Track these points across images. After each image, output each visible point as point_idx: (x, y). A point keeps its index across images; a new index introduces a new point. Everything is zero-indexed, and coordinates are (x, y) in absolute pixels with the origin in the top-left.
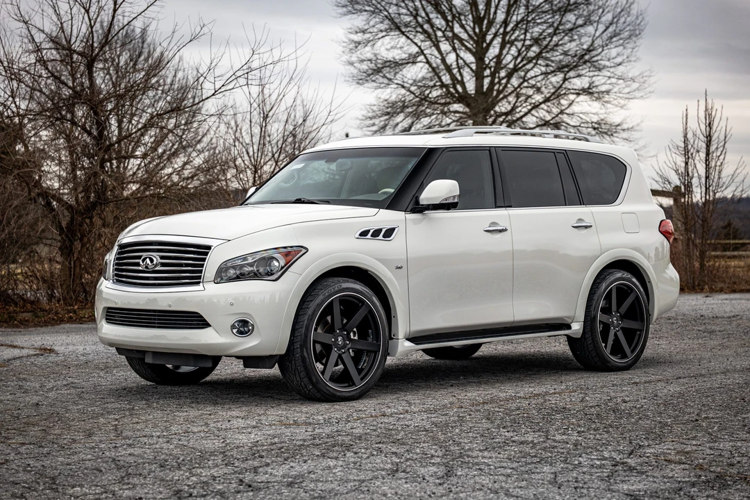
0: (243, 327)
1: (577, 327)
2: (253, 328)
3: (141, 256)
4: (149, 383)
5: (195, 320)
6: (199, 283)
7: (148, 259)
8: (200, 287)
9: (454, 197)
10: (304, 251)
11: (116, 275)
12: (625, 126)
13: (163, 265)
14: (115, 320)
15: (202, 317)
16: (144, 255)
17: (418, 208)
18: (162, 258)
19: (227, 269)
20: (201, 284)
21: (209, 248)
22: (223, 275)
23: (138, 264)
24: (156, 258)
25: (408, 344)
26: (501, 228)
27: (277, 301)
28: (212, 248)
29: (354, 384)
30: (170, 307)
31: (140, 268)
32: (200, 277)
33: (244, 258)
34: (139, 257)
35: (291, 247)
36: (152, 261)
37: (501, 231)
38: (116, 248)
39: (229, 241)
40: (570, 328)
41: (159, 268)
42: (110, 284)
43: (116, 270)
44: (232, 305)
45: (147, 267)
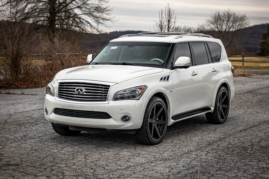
0: (125, 118)
1: (212, 109)
2: (130, 119)
3: (75, 88)
5: (105, 116)
6: (106, 100)
7: (79, 90)
8: (107, 102)
10: (146, 87)
11: (59, 95)
13: (86, 92)
14: (59, 113)
15: (107, 114)
16: (77, 88)
17: (173, 68)
18: (86, 89)
19: (117, 95)
20: (107, 101)
21: (109, 86)
22: (116, 98)
23: (74, 91)
24: (84, 89)
25: (173, 120)
26: (195, 74)
27: (137, 107)
28: (111, 86)
29: (158, 138)
30: (93, 110)
31: (75, 93)
32: (106, 98)
33: (125, 91)
34: (74, 89)
35: (142, 86)
36: (82, 90)
37: (195, 75)
38: (59, 83)
39: (117, 83)
40: (210, 109)
41: (85, 94)
42: (57, 98)
43: (59, 92)
44: (121, 109)
45: (79, 93)
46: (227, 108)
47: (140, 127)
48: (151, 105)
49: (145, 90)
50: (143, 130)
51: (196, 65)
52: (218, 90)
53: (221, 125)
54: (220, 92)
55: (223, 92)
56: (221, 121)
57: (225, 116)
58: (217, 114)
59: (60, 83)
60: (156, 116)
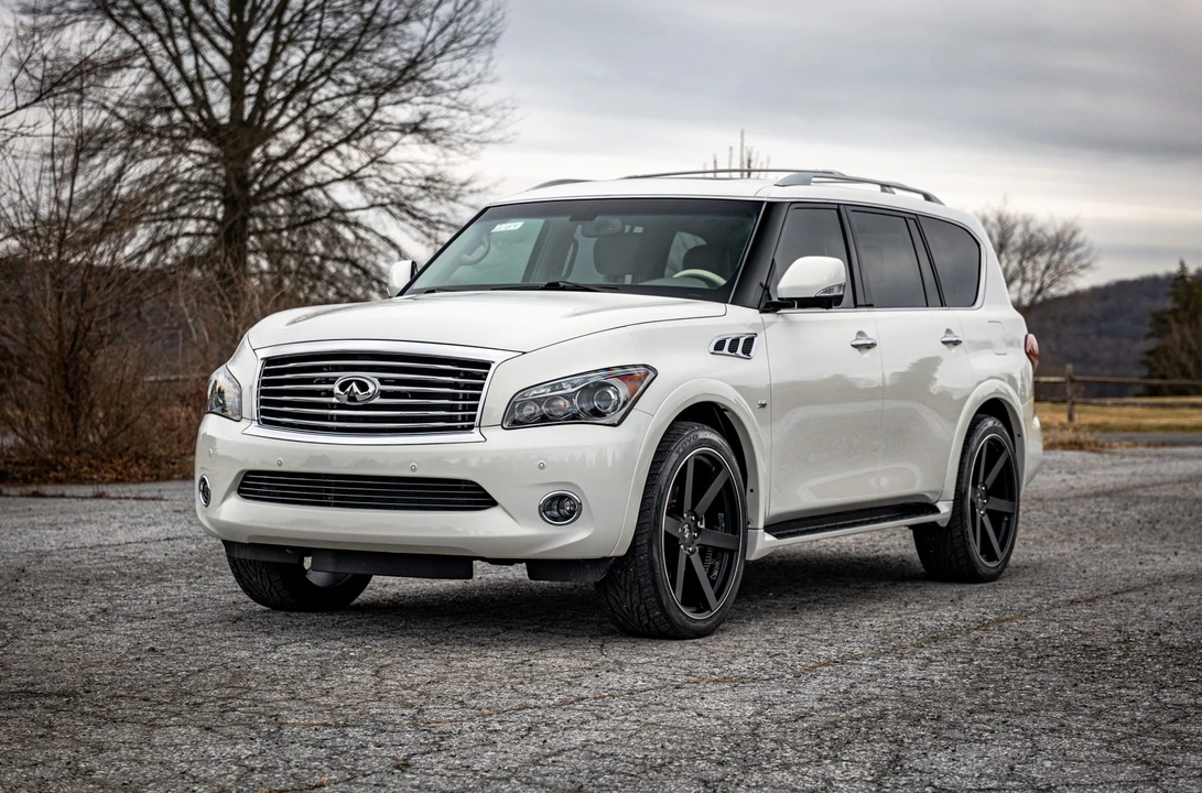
0: (560, 508)
1: (945, 508)
2: (581, 510)
3: (337, 378)
4: (259, 607)
6: (471, 427)
7: (354, 384)
8: (475, 435)
9: (840, 286)
10: (652, 374)
11: (263, 412)
12: (474, 186)
13: (384, 394)
14: (262, 493)
15: (481, 488)
16: (344, 376)
17: (771, 306)
18: (383, 381)
19: (523, 404)
20: (476, 430)
21: (487, 365)
22: (516, 418)
23: (330, 394)
24: (373, 382)
25: (769, 538)
26: (869, 342)
27: (610, 465)
28: (493, 367)
29: (707, 607)
30: (415, 470)
31: (334, 400)
32: (472, 418)
33: (555, 385)
34: (331, 381)
35: (634, 366)
36: (363, 387)
37: (869, 346)
38: (260, 363)
39: (524, 353)
40: (937, 511)
41: (378, 400)
42: (255, 429)
43: (263, 402)
44: (542, 467)
45: (352, 398)
46: (1010, 515)
47: (623, 552)
48: (675, 457)
49: (645, 383)
50: (639, 564)
51: (871, 306)
52: (969, 429)
53: (984, 585)
54: (976, 440)
55: (990, 439)
56: (984, 570)
57: (1002, 547)
58: (964, 535)
59: (269, 361)
60: (696, 510)
